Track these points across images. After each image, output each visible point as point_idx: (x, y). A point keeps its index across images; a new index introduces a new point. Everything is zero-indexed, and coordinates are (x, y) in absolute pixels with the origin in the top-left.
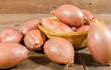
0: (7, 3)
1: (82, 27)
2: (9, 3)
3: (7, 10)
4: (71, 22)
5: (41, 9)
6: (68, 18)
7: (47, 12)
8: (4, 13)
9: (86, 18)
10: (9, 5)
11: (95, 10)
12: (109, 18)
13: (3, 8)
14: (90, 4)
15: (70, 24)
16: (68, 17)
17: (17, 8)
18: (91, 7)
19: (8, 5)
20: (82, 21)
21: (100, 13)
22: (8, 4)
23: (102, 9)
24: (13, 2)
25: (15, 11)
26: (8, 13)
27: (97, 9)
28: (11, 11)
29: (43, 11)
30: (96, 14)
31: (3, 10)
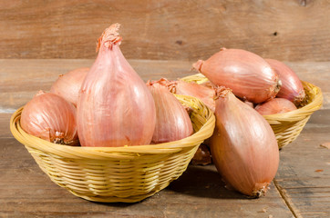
0: (54, 30)
1: (270, 103)
2: (59, 30)
3: (53, 47)
4: (244, 92)
5: (145, 46)
6: (240, 83)
7: (159, 54)
8: (46, 56)
9: (280, 83)
10: (60, 34)
11: (288, 52)
12: (327, 75)
13: (44, 44)
14: (275, 34)
15: (243, 95)
16: (240, 79)
17: (79, 43)
18: (278, 44)
19: (55, 35)
20: (272, 90)
21: (301, 60)
22: (57, 32)
23: (306, 48)
24: (70, 28)
25: (74, 51)
26: (55, 58)
27: (294, 48)
28: (64, 52)
29: (149, 53)
30: (290, 61)
31: (43, 49)
